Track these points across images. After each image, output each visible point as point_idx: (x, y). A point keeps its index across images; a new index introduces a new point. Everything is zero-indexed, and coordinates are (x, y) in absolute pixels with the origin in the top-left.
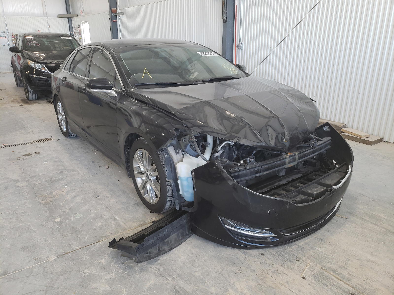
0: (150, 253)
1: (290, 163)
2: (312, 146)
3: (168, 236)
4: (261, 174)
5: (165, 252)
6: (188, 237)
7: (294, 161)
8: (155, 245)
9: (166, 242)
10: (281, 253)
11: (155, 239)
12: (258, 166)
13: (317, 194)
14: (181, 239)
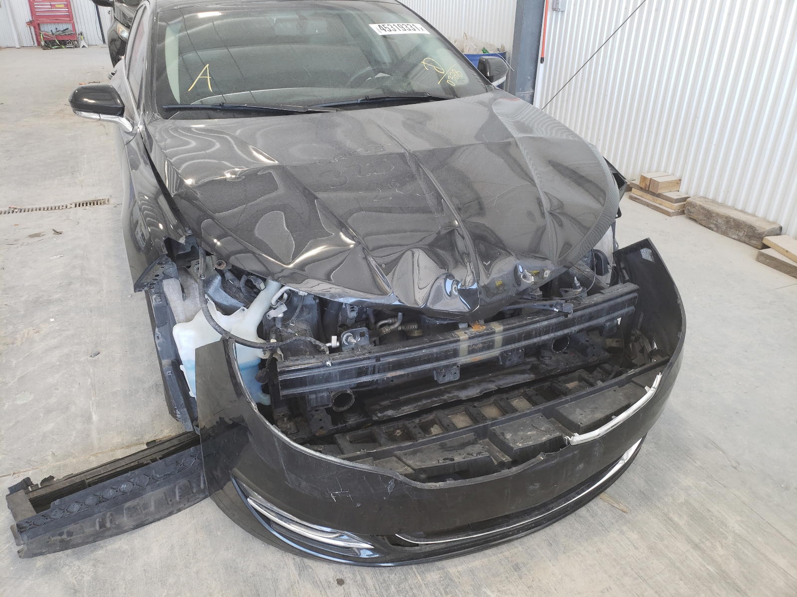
0: (70, 534)
1: (471, 351)
2: (557, 310)
3: (135, 494)
4: (377, 377)
5: (120, 531)
6: (202, 496)
7: (490, 346)
8: (90, 516)
9: (129, 509)
10: (387, 588)
11: (90, 500)
12: (369, 358)
13: (522, 450)
14: (180, 502)
